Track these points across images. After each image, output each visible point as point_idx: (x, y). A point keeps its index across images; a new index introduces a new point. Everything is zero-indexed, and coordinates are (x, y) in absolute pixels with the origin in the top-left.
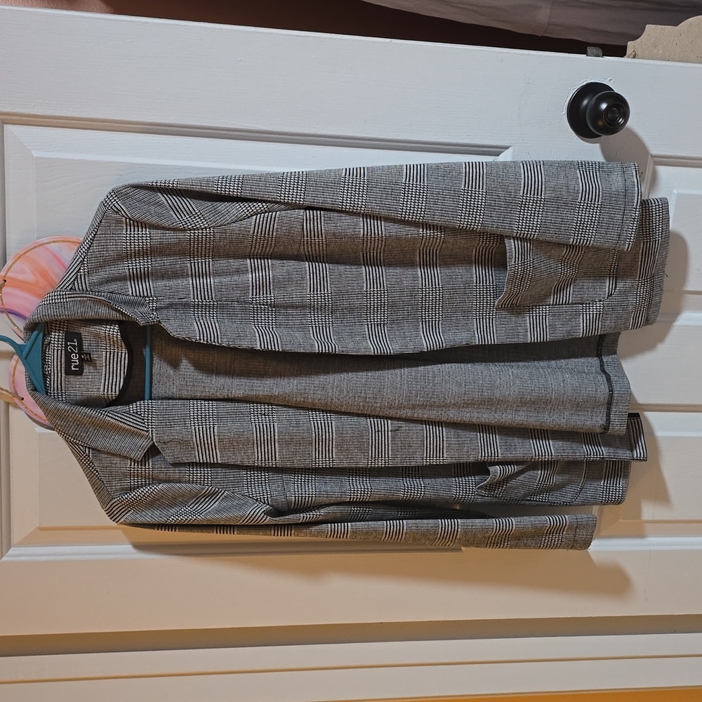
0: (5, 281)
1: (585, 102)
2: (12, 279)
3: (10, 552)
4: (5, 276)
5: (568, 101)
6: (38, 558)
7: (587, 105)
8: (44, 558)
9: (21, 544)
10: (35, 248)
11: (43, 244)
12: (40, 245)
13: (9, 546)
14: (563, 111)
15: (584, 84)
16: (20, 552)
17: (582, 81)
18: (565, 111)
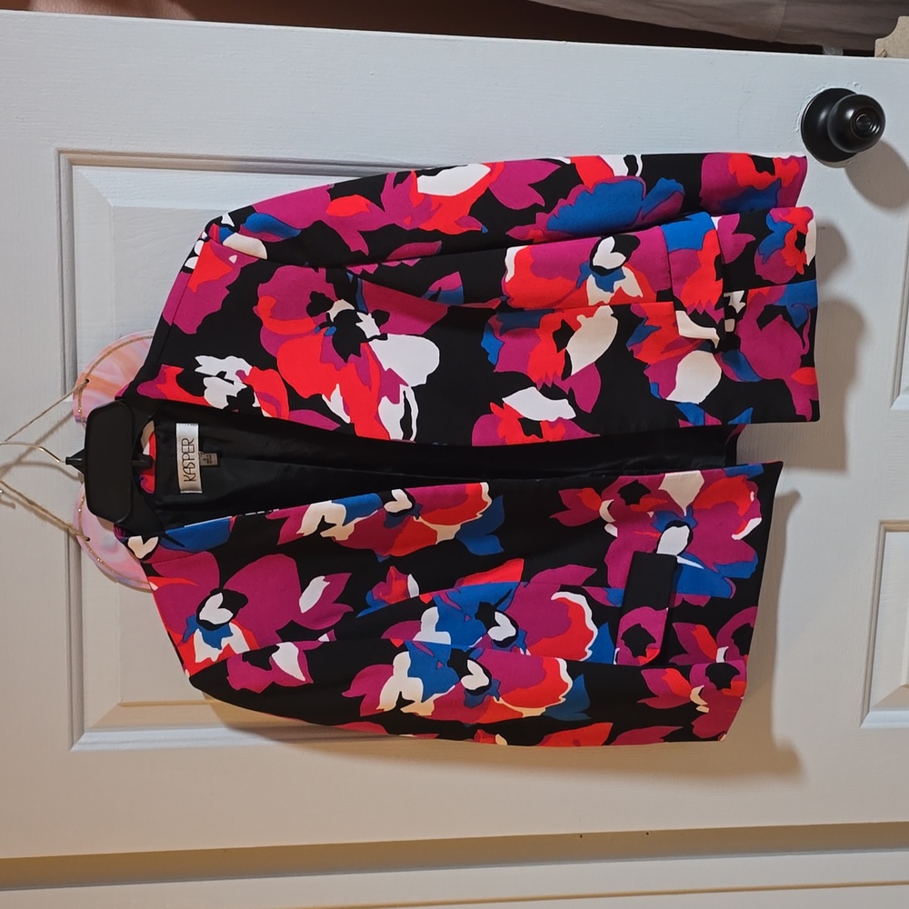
0: (88, 381)
1: (823, 115)
2: (98, 379)
3: (83, 739)
4: (89, 374)
5: (801, 115)
6: (120, 747)
7: (826, 117)
8: (128, 747)
9: (99, 727)
10: (131, 341)
11: (142, 338)
12: (138, 339)
13: (82, 732)
14: (795, 127)
15: (822, 91)
16: (96, 739)
17: (818, 88)
18: (798, 127)
